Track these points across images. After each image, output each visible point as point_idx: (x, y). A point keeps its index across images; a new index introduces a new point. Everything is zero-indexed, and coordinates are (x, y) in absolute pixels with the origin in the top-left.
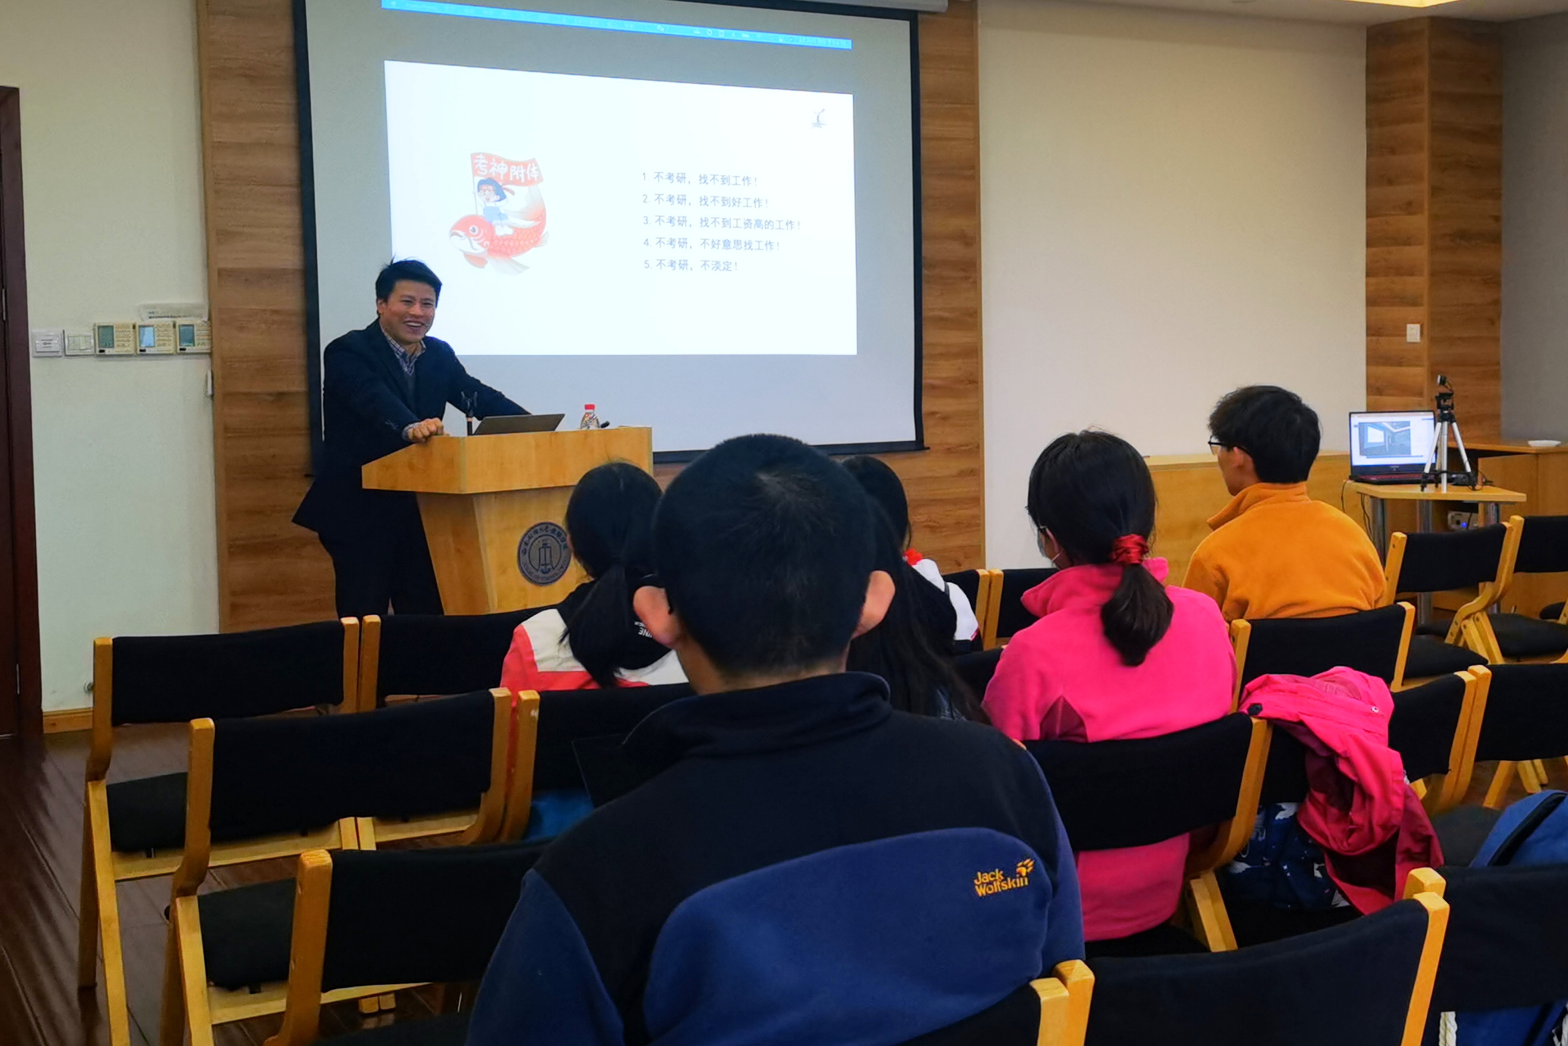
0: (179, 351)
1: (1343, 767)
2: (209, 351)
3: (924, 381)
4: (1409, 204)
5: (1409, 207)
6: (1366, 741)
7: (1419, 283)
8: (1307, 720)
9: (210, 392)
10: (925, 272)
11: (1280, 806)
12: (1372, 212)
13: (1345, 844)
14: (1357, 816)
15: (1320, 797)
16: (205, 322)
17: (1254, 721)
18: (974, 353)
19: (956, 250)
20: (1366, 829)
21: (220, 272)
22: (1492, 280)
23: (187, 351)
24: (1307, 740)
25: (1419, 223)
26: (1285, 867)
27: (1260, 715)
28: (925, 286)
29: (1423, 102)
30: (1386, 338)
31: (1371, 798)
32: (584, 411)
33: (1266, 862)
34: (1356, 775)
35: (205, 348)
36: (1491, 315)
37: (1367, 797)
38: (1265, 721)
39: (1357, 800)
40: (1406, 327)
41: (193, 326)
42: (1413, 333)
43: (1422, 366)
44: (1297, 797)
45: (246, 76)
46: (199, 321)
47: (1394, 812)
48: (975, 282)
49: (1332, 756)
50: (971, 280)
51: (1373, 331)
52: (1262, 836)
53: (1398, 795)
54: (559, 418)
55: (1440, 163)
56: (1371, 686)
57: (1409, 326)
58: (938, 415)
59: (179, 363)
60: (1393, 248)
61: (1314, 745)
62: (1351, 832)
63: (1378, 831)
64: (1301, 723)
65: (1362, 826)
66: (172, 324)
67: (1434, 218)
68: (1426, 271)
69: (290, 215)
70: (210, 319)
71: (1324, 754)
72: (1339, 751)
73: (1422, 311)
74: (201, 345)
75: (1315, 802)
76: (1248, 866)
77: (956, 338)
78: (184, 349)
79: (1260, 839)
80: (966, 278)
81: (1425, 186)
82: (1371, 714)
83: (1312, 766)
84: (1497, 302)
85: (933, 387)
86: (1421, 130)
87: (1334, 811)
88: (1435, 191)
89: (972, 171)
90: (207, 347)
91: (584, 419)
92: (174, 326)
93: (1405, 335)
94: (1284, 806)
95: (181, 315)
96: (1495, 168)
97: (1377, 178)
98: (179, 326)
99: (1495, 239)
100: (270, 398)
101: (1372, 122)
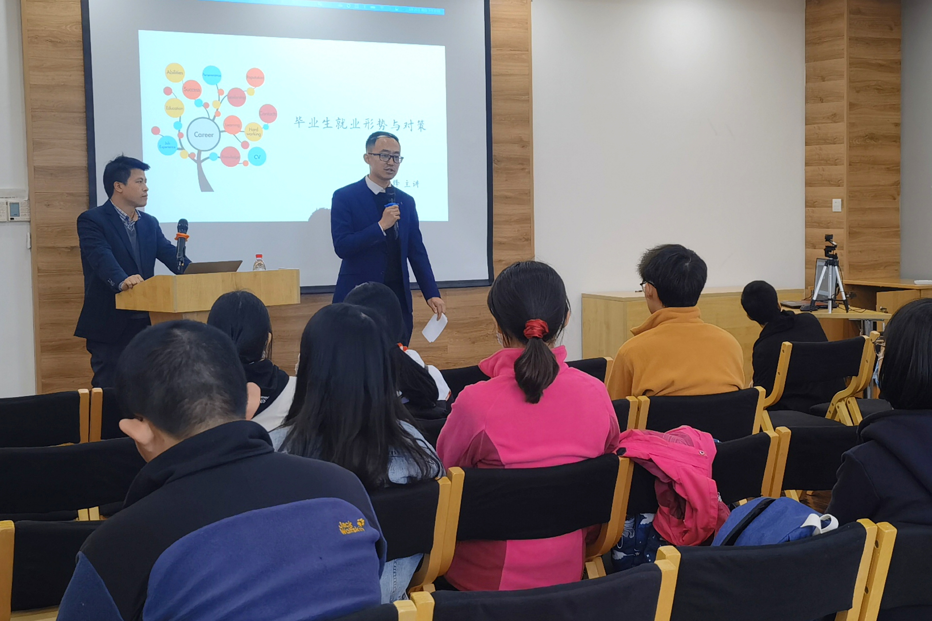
0: (10, 220)
1: (678, 489)
2: (29, 220)
3: (494, 239)
4: (835, 115)
5: (834, 117)
6: (694, 474)
7: (841, 170)
8: (653, 458)
9: (29, 246)
10: (494, 165)
11: (643, 516)
12: (809, 121)
13: (681, 541)
14: (688, 523)
15: (665, 509)
16: (26, 201)
17: (620, 459)
18: (528, 219)
19: (516, 150)
20: (693, 530)
21: (36, 169)
22: (895, 168)
23: (15, 220)
24: (654, 472)
25: (841, 128)
26: (648, 556)
27: (624, 455)
28: (494, 175)
29: (843, 45)
30: (818, 208)
31: (696, 510)
32: (256, 259)
33: (636, 552)
34: (687, 495)
35: (27, 218)
36: (895, 192)
37: (694, 510)
38: (628, 459)
39: (688, 513)
40: (832, 201)
41: (18, 204)
42: (837, 205)
43: (843, 228)
44: (653, 510)
45: (51, 41)
46: (22, 200)
47: (711, 520)
48: (529, 173)
49: (671, 483)
50: (527, 170)
51: (810, 204)
52: (632, 535)
53: (714, 508)
54: (238, 264)
55: (855, 87)
56: (701, 438)
57: (834, 200)
58: (504, 262)
59: (11, 227)
60: (824, 147)
61: (659, 475)
62: (685, 532)
63: (701, 531)
64: (650, 460)
65: (691, 528)
66: (5, 202)
67: (851, 125)
68: (845, 163)
69: (80, 131)
70: (29, 199)
71: (666, 481)
72: (675, 479)
73: (843, 190)
74: (24, 216)
75: (662, 513)
76: (625, 555)
77: (516, 210)
78: (13, 219)
79: (631, 537)
80: (523, 169)
81: (844, 104)
82: (700, 456)
83: (659, 489)
84: (897, 184)
85: (501, 243)
86: (842, 64)
87: (674, 519)
88: (852, 106)
89: (527, 96)
90: (29, 218)
91: (255, 264)
92: (7, 204)
93: (831, 207)
94: (645, 515)
95: (11, 197)
96: (897, 90)
97: (812, 97)
98: (10, 203)
99: (896, 140)
100: (67, 250)
101: (809, 58)
